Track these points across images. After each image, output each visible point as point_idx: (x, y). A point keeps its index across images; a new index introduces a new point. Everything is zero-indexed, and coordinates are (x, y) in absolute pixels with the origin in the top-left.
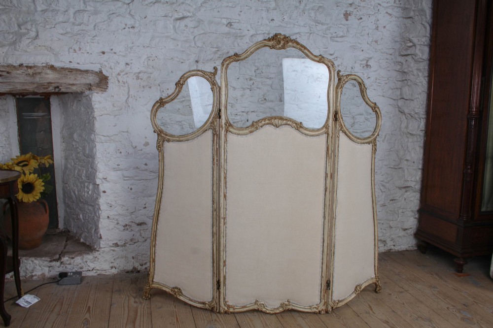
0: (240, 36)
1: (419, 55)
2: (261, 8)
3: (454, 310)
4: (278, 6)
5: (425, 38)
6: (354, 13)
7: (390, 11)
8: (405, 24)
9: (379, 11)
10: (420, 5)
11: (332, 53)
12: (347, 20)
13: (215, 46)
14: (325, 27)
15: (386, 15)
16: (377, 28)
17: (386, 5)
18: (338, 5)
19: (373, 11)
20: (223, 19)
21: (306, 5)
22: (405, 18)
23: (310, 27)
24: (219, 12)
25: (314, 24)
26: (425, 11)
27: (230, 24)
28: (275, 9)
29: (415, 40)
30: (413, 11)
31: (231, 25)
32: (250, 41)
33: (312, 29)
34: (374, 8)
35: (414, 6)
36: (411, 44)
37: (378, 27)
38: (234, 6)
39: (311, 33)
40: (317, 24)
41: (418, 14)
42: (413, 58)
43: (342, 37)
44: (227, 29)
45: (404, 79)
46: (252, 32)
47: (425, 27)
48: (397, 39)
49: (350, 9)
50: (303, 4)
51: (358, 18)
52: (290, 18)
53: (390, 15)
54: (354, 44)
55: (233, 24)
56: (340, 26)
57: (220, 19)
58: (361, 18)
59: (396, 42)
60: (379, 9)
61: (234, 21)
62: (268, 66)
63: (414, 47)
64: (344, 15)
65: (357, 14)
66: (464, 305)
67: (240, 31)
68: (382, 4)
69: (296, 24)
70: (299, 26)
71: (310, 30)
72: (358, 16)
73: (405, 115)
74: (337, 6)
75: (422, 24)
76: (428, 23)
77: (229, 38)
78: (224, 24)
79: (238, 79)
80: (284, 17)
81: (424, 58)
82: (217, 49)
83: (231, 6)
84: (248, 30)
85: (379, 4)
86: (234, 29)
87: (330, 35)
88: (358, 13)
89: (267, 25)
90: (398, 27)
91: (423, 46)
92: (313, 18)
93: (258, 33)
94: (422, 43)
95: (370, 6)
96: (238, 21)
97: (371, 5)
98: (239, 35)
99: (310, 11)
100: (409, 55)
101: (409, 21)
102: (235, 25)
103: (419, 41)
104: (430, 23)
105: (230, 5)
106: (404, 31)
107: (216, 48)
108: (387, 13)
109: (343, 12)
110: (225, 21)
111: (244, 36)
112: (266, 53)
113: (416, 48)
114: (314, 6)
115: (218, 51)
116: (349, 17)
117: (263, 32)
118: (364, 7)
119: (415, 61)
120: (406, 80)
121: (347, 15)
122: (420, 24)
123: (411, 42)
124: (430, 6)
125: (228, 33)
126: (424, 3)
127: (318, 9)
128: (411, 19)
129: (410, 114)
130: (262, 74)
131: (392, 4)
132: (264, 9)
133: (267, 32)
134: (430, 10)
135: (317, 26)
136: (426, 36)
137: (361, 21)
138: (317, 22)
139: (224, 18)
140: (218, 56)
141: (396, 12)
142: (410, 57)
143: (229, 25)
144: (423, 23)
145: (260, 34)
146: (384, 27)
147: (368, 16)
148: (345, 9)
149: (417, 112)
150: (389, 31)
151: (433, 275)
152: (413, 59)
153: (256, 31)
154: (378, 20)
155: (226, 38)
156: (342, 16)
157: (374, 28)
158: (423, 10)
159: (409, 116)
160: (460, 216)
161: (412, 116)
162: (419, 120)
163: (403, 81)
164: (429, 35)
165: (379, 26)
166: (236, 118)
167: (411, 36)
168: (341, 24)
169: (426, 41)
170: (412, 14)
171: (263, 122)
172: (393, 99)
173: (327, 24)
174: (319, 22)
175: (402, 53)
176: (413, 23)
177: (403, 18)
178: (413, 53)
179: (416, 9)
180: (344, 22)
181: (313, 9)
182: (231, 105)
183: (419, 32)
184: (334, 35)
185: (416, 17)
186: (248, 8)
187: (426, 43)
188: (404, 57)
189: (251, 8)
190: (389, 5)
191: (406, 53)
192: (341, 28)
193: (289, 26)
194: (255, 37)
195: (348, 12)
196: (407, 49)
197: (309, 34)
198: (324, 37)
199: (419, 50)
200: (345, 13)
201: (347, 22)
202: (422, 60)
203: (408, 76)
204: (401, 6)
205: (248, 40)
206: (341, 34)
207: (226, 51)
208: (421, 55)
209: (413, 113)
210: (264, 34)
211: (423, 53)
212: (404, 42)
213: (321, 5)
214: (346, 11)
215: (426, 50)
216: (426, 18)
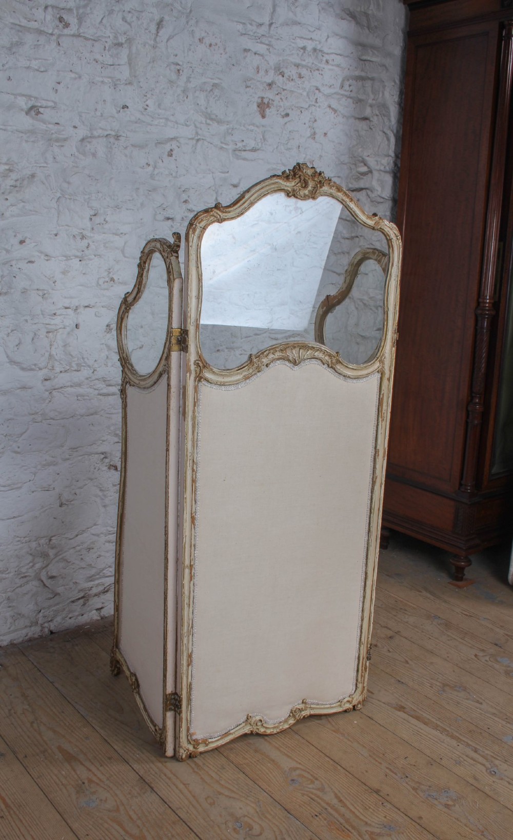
0: (57, 140)
1: (377, 190)
2: (101, 79)
3: (487, 658)
4: (135, 77)
5: (386, 159)
6: (275, 103)
7: (334, 105)
8: (358, 131)
9: (316, 102)
10: (381, 95)
11: (235, 182)
12: (263, 117)
13: (5, 160)
14: (223, 128)
15: (328, 110)
16: (313, 136)
17: (327, 91)
18: (249, 83)
19: (307, 102)
20: (19, 98)
21: (188, 80)
22: (359, 119)
23: (196, 127)
24: (9, 79)
25: (203, 120)
26: (388, 108)
27: (34, 110)
28: (130, 83)
29: (371, 162)
30: (371, 106)
31: (38, 113)
32: (78, 151)
33: (200, 132)
34: (308, 95)
35: (372, 96)
36: (364, 169)
37: (315, 133)
38: (42, 69)
39: (198, 140)
40: (208, 121)
41: (377, 113)
42: (368, 195)
43: (254, 150)
44: (27, 122)
45: (353, 235)
46: (82, 132)
47: (388, 139)
48: (346, 159)
49: (269, 95)
50: (184, 78)
51: (283, 114)
52: (159, 106)
53: (335, 111)
54: (274, 166)
55: (41, 110)
56: (251, 127)
57: (12, 97)
58: (287, 115)
59: (343, 163)
60: (317, 99)
61: (44, 103)
62: (117, 207)
63: (370, 175)
64: (258, 106)
65: (281, 106)
66: (496, 645)
67: (57, 127)
68: (322, 89)
69: (172, 118)
70: (177, 123)
71: (197, 133)
72: (282, 109)
73: (354, 302)
74: (247, 87)
75: (384, 132)
76: (393, 132)
77: (33, 142)
78: (22, 110)
79: (56, 235)
80: (148, 103)
81: (383, 196)
82: (7, 167)
83: (36, 67)
84: (75, 127)
85: (317, 89)
86: (44, 122)
87: (231, 147)
88: (281, 104)
89: (113, 117)
90: (347, 135)
91: (383, 174)
92: (203, 108)
93: (95, 133)
94: (382, 168)
95: (301, 91)
96: (52, 104)
97: (304, 89)
98: (54, 136)
99: (197, 93)
100: (361, 189)
101: (363, 125)
102: (47, 114)
103: (377, 164)
104: (395, 131)
105: (35, 64)
106: (355, 143)
107: (6, 164)
108: (330, 107)
109: (256, 100)
110: (22, 103)
111: (65, 140)
112: (111, 179)
113: (372, 178)
114: (205, 83)
115: (10, 170)
116: (267, 110)
117: (106, 133)
118: (292, 92)
119: (372, 201)
120: (357, 237)
121: (263, 107)
122: (381, 133)
123: (365, 165)
124: (396, 98)
125: (32, 132)
126: (387, 94)
127: (212, 90)
128: (368, 121)
129: (361, 300)
130: (106, 226)
131: (337, 90)
132: (106, 80)
133: (113, 133)
134: (396, 106)
135: (209, 124)
136: (389, 156)
137: (286, 119)
138: (210, 117)
139: (23, 95)
140: (12, 183)
141: (344, 106)
142: (364, 192)
143: (33, 113)
144: (385, 130)
145: (99, 137)
146: (325, 134)
147: (299, 112)
148: (260, 94)
149: (372, 295)
150: (333, 142)
151: (420, 592)
152: (369, 197)
153: (91, 130)
154: (315, 121)
155: (27, 141)
156: (255, 107)
157: (308, 134)
158: (384, 106)
159: (361, 304)
160: (461, 485)
161: (365, 304)
162: (376, 311)
163: (352, 238)
164: (393, 154)
165: (317, 131)
166: (53, 322)
167: (366, 154)
168: (253, 125)
169: (388, 164)
170: (368, 112)
171: (271, 356)
172: (337, 273)
173: (228, 123)
174: (214, 117)
175: (350, 186)
176: (370, 128)
177: (356, 118)
178: (367, 186)
179: (374, 102)
180: (258, 119)
181: (202, 90)
182: (41, 293)
183: (379, 146)
184: (240, 145)
185: (376, 118)
186: (73, 75)
187: (388, 169)
188: (355, 193)
189: (80, 77)
190: (332, 91)
191: (357, 186)
192: (252, 131)
193: (156, 122)
194: (89, 142)
195: (266, 101)
196: (358, 179)
197: (194, 142)
198: (221, 148)
199: (378, 180)
200: (260, 100)
201: (264, 121)
202: (382, 200)
203: (360, 230)
204: (353, 94)
205: (75, 150)
206: (252, 144)
207: (30, 173)
208: (379, 189)
209: (365, 298)
210: (107, 136)
211: (383, 187)
212: (355, 164)
213: (216, 81)
214: (262, 98)
215: (389, 180)
216: (390, 121)
